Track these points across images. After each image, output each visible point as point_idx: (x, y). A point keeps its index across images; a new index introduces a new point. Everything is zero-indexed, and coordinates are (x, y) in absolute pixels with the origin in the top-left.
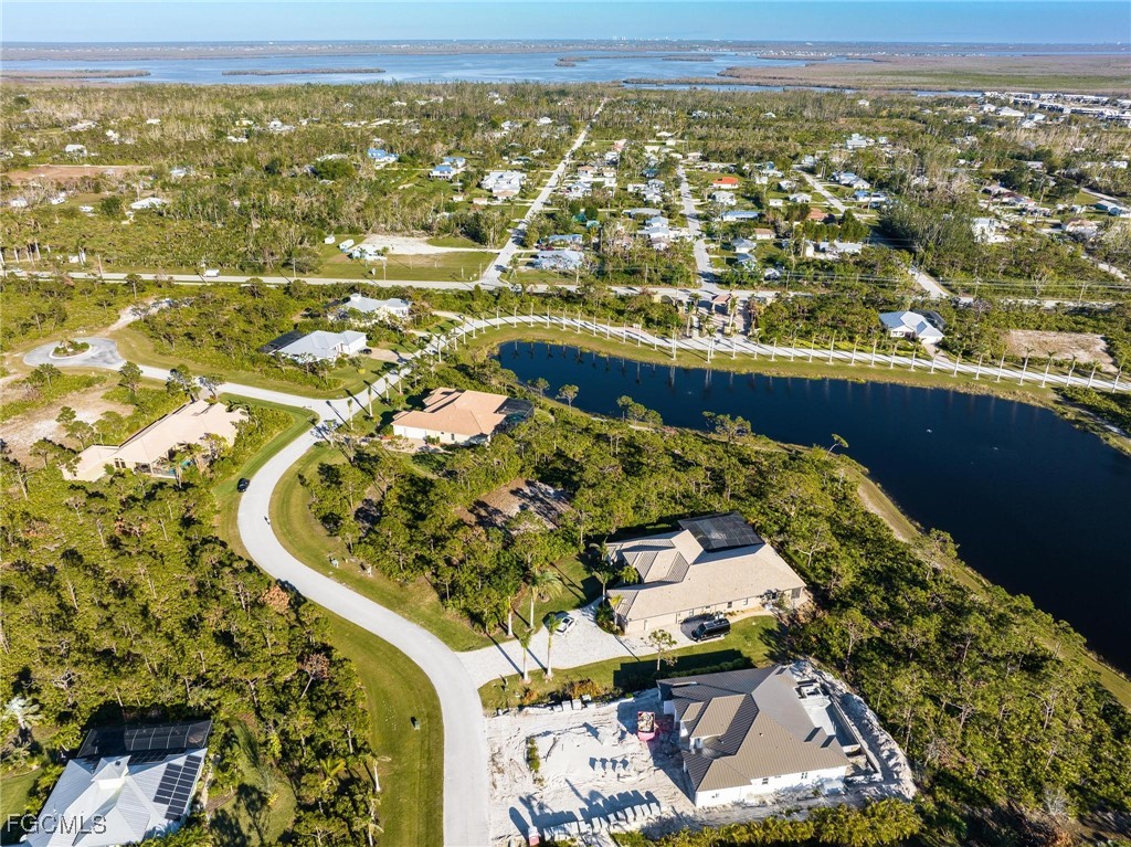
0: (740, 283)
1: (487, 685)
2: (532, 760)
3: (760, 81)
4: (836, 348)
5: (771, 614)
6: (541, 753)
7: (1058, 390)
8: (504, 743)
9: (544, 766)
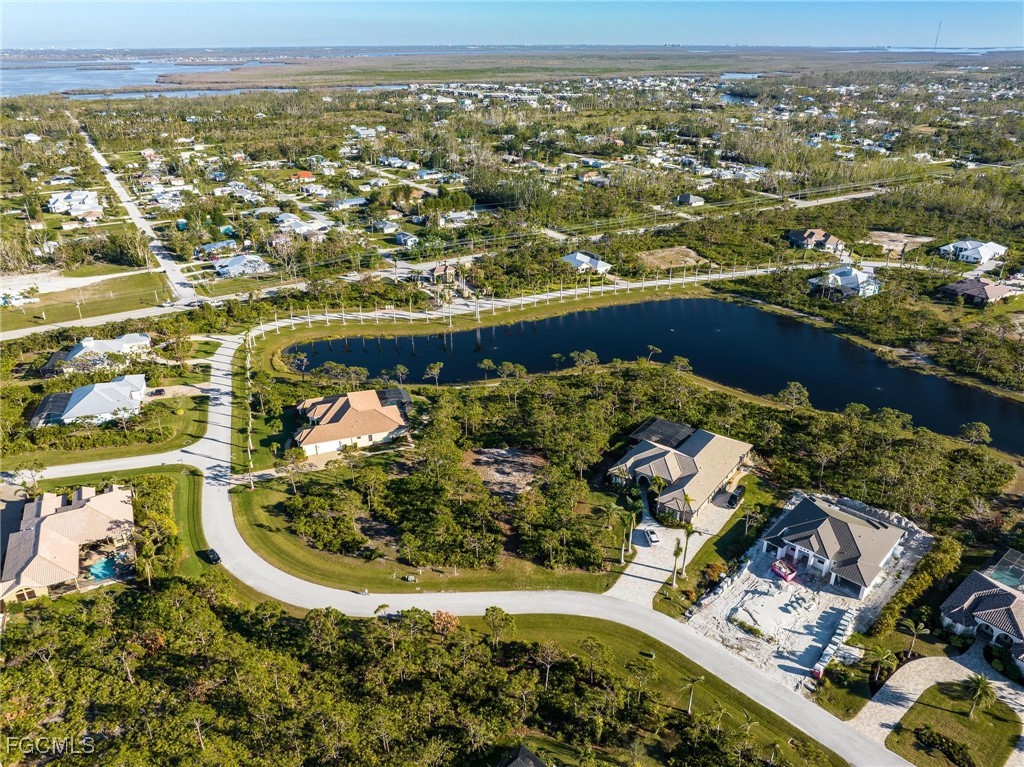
0: (424, 257)
1: (654, 602)
2: (750, 631)
3: (211, 85)
4: (552, 290)
5: (746, 473)
6: (750, 623)
7: (706, 285)
8: (718, 631)
9: (762, 630)
